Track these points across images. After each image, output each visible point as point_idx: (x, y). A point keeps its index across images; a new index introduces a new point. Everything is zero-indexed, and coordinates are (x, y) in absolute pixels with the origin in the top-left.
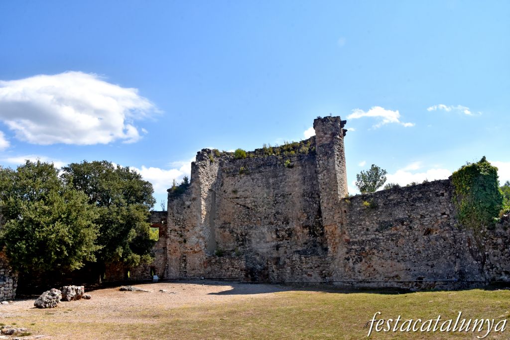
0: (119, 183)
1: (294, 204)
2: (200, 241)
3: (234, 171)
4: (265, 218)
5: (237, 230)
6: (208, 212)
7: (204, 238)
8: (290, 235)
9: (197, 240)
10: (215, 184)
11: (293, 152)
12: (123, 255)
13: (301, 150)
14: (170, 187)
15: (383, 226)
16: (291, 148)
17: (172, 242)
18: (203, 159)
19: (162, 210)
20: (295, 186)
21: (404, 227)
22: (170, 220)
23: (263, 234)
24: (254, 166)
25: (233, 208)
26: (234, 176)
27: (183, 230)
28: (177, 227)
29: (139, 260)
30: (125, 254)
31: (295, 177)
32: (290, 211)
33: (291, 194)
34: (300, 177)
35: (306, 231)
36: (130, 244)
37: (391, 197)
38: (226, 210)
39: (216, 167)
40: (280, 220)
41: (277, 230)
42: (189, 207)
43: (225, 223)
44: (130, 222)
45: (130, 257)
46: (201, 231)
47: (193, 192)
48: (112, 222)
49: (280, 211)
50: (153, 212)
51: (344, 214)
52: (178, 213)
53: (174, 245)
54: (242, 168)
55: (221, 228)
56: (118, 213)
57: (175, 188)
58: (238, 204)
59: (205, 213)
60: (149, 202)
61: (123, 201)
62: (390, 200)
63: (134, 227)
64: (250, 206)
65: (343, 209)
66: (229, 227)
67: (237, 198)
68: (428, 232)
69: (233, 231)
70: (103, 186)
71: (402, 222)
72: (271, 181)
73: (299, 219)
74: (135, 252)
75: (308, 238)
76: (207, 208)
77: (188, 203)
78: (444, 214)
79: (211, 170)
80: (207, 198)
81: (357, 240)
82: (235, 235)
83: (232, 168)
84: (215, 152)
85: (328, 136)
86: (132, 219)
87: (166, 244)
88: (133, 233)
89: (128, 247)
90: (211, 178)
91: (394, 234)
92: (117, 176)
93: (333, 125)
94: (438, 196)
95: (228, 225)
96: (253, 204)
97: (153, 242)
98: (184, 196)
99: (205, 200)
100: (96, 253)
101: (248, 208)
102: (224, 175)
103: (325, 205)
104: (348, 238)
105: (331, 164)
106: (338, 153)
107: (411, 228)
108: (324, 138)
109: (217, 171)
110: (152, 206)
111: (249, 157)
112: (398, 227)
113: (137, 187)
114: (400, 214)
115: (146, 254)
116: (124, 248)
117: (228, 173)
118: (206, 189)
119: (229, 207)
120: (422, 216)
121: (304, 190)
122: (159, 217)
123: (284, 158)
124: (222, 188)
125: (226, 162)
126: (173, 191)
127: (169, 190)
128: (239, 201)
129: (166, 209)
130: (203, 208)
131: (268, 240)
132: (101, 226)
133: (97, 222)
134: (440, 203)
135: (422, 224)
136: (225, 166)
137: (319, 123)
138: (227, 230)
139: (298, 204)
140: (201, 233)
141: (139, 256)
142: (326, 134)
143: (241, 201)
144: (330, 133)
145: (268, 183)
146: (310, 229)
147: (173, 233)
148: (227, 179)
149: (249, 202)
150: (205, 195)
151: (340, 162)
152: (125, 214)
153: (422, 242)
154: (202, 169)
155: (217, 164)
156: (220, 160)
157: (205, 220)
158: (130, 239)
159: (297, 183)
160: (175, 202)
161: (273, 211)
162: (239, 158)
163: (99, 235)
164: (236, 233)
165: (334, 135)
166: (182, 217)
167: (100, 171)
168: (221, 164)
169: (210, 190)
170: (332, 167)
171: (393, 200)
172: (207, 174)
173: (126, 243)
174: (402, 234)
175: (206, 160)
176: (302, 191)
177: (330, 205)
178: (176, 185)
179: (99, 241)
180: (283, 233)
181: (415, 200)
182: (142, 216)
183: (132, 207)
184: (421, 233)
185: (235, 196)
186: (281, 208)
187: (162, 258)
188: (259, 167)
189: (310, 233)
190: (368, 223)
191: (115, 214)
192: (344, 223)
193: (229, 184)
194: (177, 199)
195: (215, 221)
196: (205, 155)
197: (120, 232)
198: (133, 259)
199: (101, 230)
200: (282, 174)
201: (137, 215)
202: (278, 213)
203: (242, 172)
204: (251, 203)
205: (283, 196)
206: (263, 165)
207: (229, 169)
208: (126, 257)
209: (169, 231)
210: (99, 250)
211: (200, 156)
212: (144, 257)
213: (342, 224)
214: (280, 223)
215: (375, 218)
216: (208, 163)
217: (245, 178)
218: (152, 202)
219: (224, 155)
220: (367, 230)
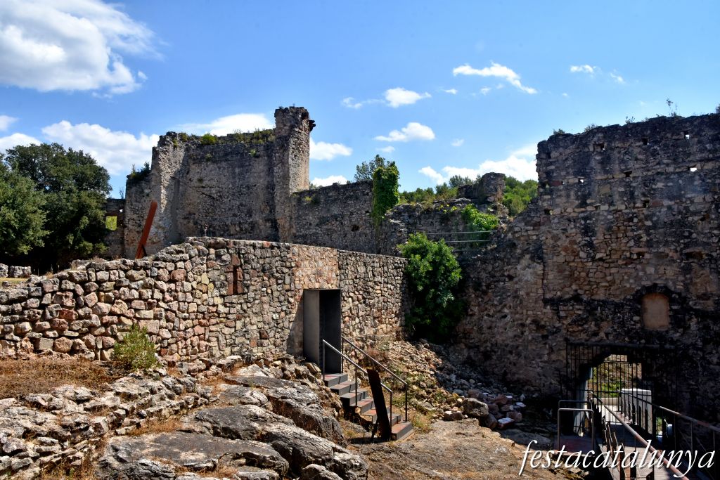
0: (69, 169)
1: (258, 197)
2: (159, 231)
3: (201, 159)
4: (229, 209)
5: (201, 221)
6: (169, 201)
7: (164, 229)
8: (253, 228)
9: (156, 230)
10: (179, 171)
11: (261, 141)
12: (73, 242)
13: (269, 139)
14: (129, 173)
15: (323, 221)
16: (260, 136)
17: (129, 231)
18: (165, 145)
19: (120, 198)
20: (260, 177)
21: (338, 223)
22: (128, 208)
23: (227, 226)
24: (221, 154)
25: (199, 197)
26: (200, 162)
27: (141, 219)
28: (135, 217)
29: (91, 248)
30: (77, 242)
31: (260, 167)
32: (254, 203)
33: (255, 186)
34: (266, 168)
35: (268, 224)
36: (82, 231)
37: (331, 194)
38: (191, 200)
39: (181, 154)
40: (243, 212)
41: (240, 223)
42: (148, 195)
43: (190, 214)
44: (82, 209)
45: (82, 245)
46: (160, 220)
47: (153, 179)
48: (61, 209)
49: (244, 203)
50: (110, 200)
51: (294, 208)
52: (136, 201)
53: (132, 235)
54: (209, 155)
55: (185, 218)
56: (67, 200)
57: (134, 174)
58: (203, 194)
59: (165, 202)
60: (104, 189)
61: (74, 189)
62: (330, 197)
63: (87, 215)
64: (215, 196)
65: (294, 203)
66: (194, 219)
67: (203, 187)
68: (355, 228)
69: (197, 223)
70: (52, 172)
71: (335, 217)
72: (237, 170)
73: (262, 212)
74: (87, 240)
75: (269, 232)
76: (167, 196)
77: (147, 191)
78: (367, 212)
79: (174, 156)
80: (168, 187)
81: (301, 234)
82: (199, 227)
83: (199, 154)
84: (182, 136)
85: (287, 128)
86: (83, 206)
87: (124, 234)
88: (85, 220)
89: (79, 234)
90: (174, 164)
91: (330, 229)
92: (68, 162)
93: (293, 117)
94: (364, 195)
95: (192, 216)
96: (219, 194)
97: (109, 231)
98: (143, 184)
99: (166, 188)
100: (44, 238)
101: (214, 198)
102: (191, 162)
103: (278, 199)
104: (295, 231)
105: (285, 158)
106: (294, 146)
107: (342, 223)
108: (283, 130)
109: (182, 157)
110: (108, 193)
111: (217, 143)
112: (333, 223)
113: (89, 173)
114: (335, 210)
115: (99, 243)
116: (75, 236)
117: (194, 159)
118: (168, 177)
119: (194, 197)
120: (352, 214)
121: (268, 182)
122: (117, 205)
123: (252, 147)
124: (188, 176)
125: (193, 147)
126: (131, 178)
127: (128, 177)
128: (204, 190)
129: (124, 197)
130: (163, 197)
131: (232, 233)
132: (48, 212)
133: (44, 208)
134: (365, 201)
135: (350, 221)
136: (191, 152)
137: (280, 113)
138: (191, 221)
139: (262, 197)
140: (160, 222)
141: (91, 244)
142: (285, 125)
143: (206, 191)
144: (289, 125)
145: (234, 173)
146: (272, 222)
147: (131, 222)
148: (193, 167)
149: (214, 192)
150: (166, 183)
151: (295, 156)
152: (76, 201)
153: (350, 237)
154: (163, 156)
155: (183, 150)
156: (186, 145)
157: (166, 209)
158: (82, 227)
159: (262, 174)
160: (134, 189)
161: (238, 203)
162: (208, 144)
163: (46, 220)
164: (200, 225)
165: (292, 127)
166: (140, 206)
167: (49, 155)
168: (187, 150)
169: (173, 178)
170: (286, 161)
171: (331, 196)
172: (169, 160)
173: (77, 231)
174: (336, 229)
175: (169, 146)
176: (266, 183)
177: (283, 198)
178: (137, 171)
179: (46, 226)
180: (247, 226)
181: (347, 198)
182: (94, 203)
183: (83, 194)
184: (349, 229)
185: (201, 185)
186: (245, 200)
187: (120, 249)
188: (227, 155)
189: (272, 227)
190: (311, 218)
191: (64, 200)
192: (293, 217)
193: (196, 172)
194: (136, 186)
195: (177, 211)
196: (168, 139)
197: (71, 219)
198: (84, 246)
199: (48, 216)
200: (247, 164)
201: (88, 202)
202: (242, 205)
203: (208, 160)
204: (216, 193)
205: (248, 187)
206: (231, 153)
207: (196, 155)
208: (78, 245)
209: (127, 220)
210: (47, 235)
211: (162, 141)
212: (97, 245)
213: (291, 218)
214: (243, 215)
215: (317, 213)
216: (171, 148)
217: (211, 166)
218: (108, 189)
219: (192, 139)
220: (310, 224)
